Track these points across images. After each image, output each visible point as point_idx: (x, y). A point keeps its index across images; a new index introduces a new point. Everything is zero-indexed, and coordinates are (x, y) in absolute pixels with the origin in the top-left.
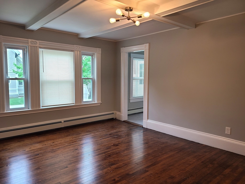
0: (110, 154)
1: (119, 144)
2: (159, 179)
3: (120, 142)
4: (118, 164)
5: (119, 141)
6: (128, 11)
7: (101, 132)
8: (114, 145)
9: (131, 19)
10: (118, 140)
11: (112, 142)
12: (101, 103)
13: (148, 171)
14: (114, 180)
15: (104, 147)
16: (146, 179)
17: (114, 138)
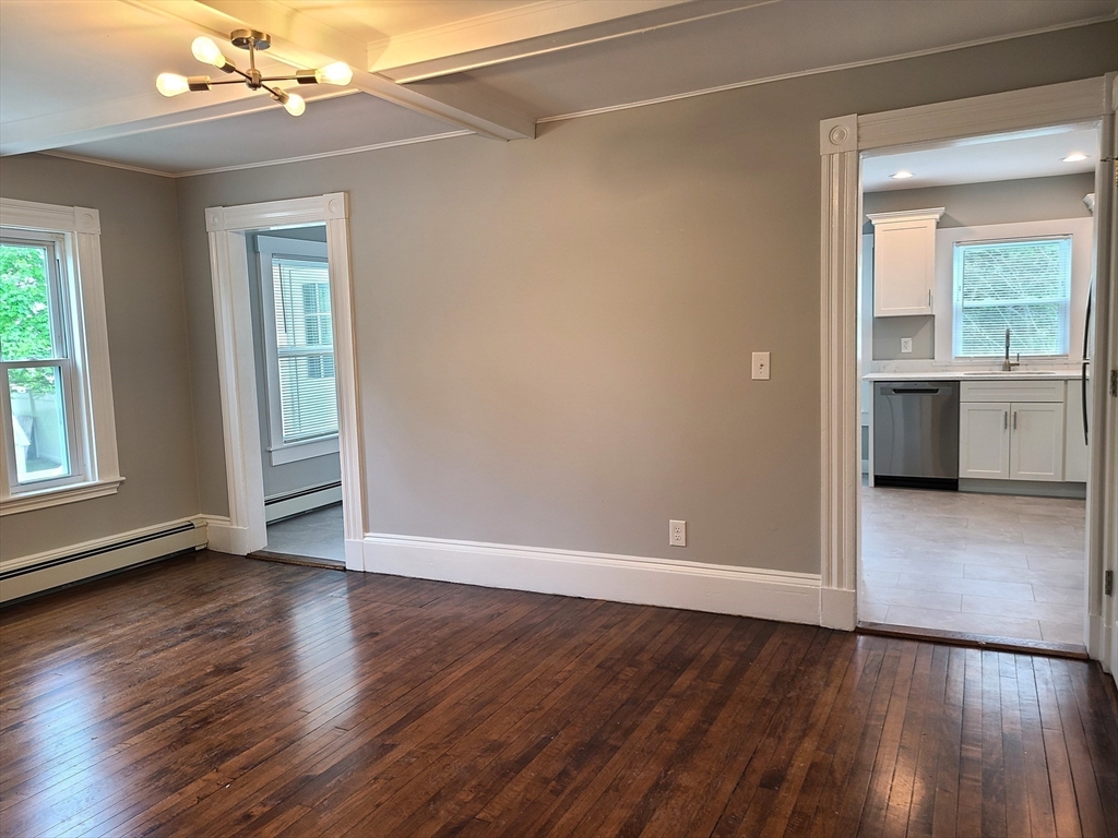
0: (204, 715)
1: (242, 659)
2: (444, 767)
3: (245, 654)
4: (254, 749)
5: (240, 648)
6: (248, 48)
7: (139, 621)
8: (219, 670)
9: (263, 83)
10: (232, 647)
11: (204, 658)
12: (121, 482)
13: (393, 746)
14: (247, 817)
15: (166, 689)
16: (392, 778)
17: (214, 638)
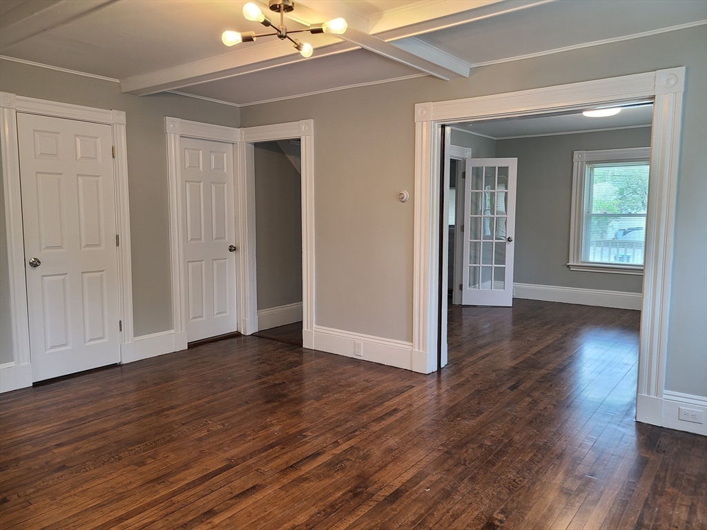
6: (279, 11)
